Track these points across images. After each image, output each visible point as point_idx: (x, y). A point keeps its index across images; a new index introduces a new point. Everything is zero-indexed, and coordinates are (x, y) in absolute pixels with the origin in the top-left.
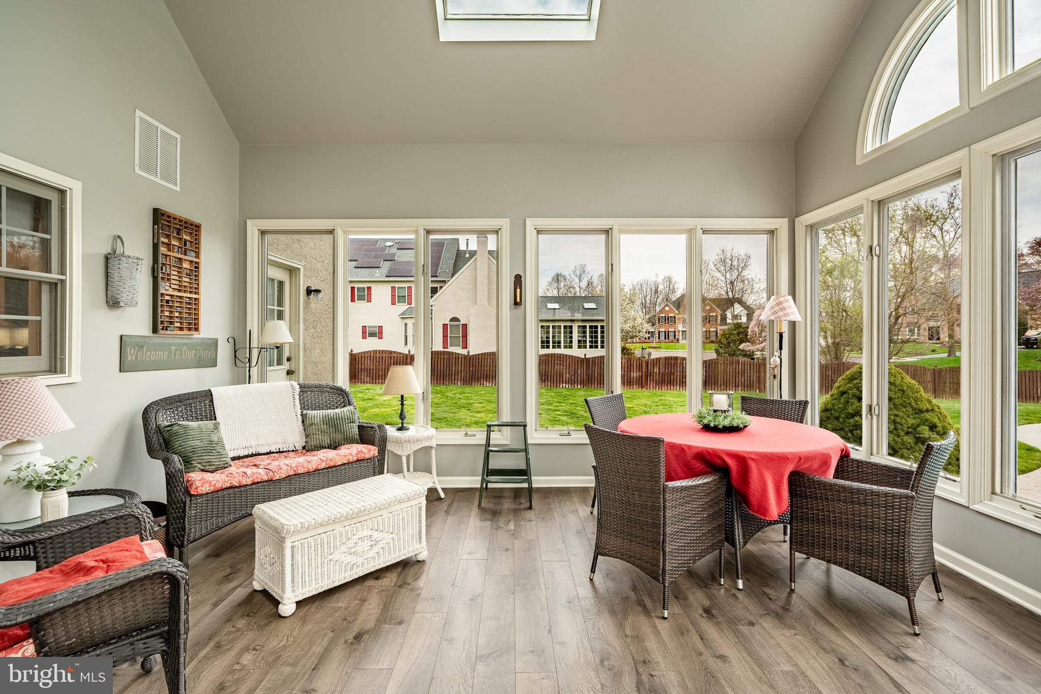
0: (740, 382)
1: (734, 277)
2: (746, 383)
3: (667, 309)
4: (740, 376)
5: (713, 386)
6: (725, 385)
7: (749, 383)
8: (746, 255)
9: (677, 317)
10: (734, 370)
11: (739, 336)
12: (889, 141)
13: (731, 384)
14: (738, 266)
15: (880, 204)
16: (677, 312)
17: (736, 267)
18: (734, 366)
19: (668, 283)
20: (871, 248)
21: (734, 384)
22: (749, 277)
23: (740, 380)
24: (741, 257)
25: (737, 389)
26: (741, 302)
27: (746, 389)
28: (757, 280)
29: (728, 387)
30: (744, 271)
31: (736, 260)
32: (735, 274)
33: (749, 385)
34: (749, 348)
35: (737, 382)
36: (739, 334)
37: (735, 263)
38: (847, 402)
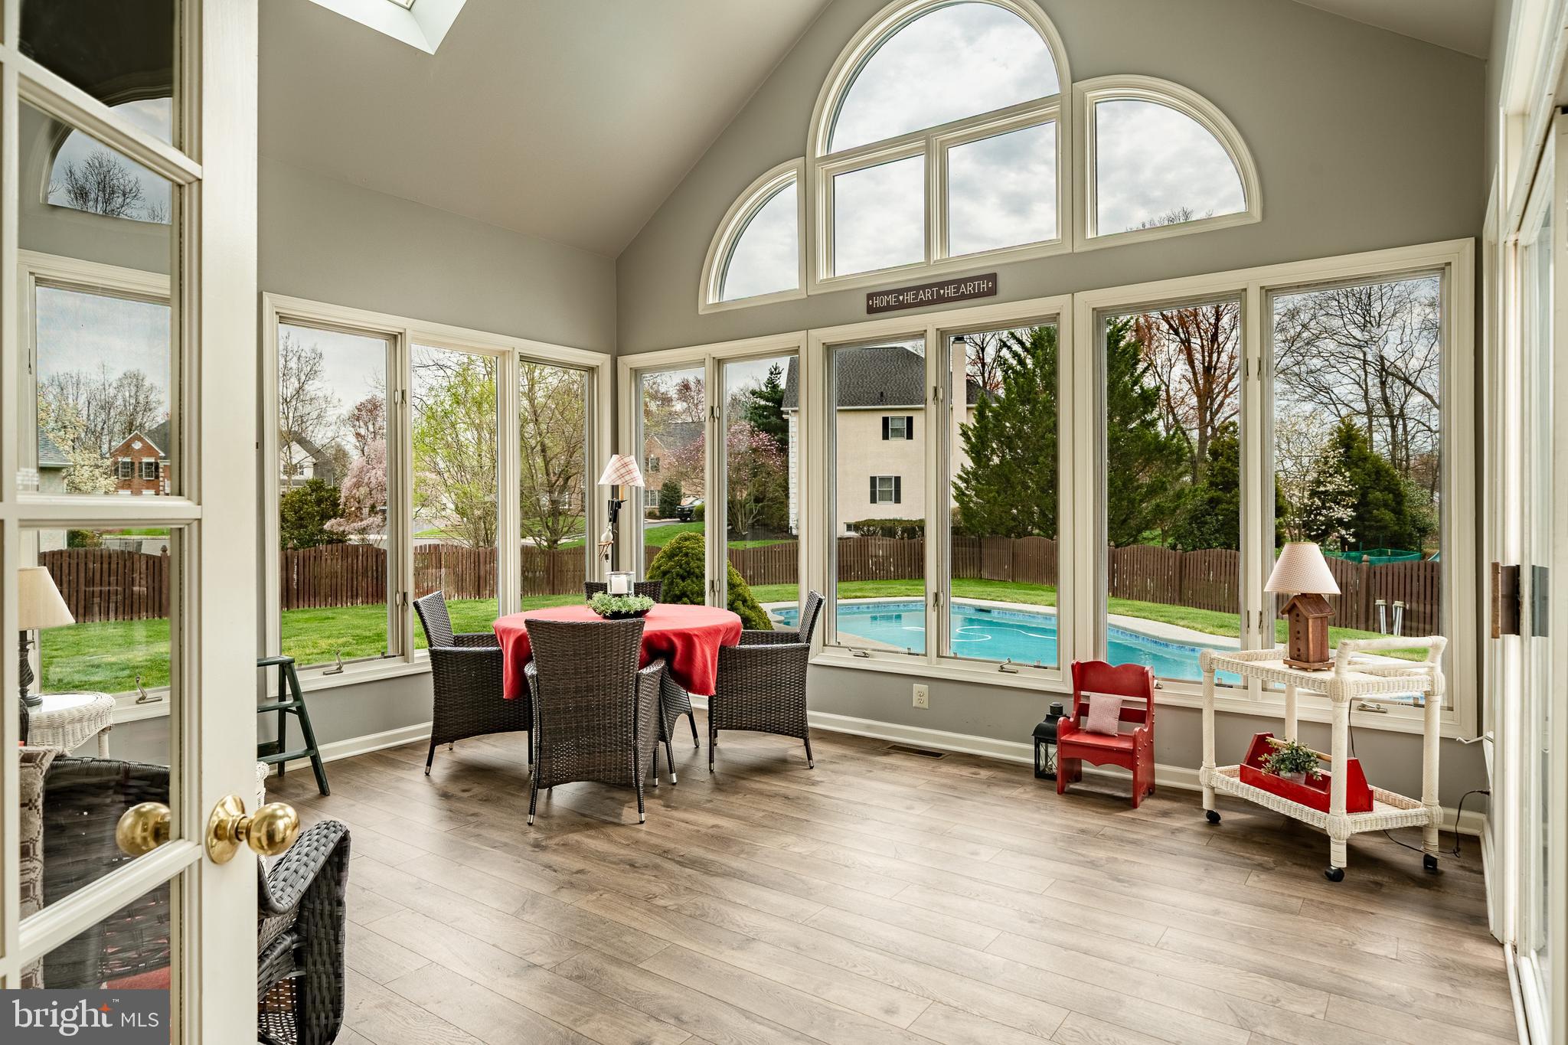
0: (360, 588)
1: (290, 392)
2: (370, 589)
3: (137, 445)
4: (360, 578)
5: (312, 599)
6: (334, 595)
7: (375, 589)
8: (314, 351)
9: (161, 465)
10: (350, 567)
11: (319, 506)
12: (726, 298)
13: (344, 594)
14: (300, 370)
15: (720, 362)
16: (162, 454)
17: (294, 371)
18: (350, 560)
19: (133, 389)
20: (712, 408)
21: (349, 594)
22: (320, 394)
23: (360, 584)
24: (303, 354)
25: (355, 602)
26: (303, 442)
27: (370, 601)
28: (335, 402)
29: (339, 598)
30: (310, 382)
31: (295, 359)
32: (294, 384)
33: (375, 594)
34: (341, 529)
35: (354, 589)
36: (319, 502)
37: (293, 364)
38: (672, 583)
